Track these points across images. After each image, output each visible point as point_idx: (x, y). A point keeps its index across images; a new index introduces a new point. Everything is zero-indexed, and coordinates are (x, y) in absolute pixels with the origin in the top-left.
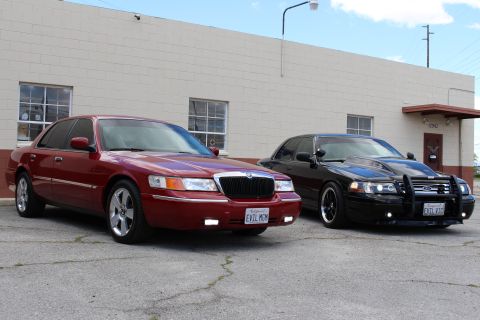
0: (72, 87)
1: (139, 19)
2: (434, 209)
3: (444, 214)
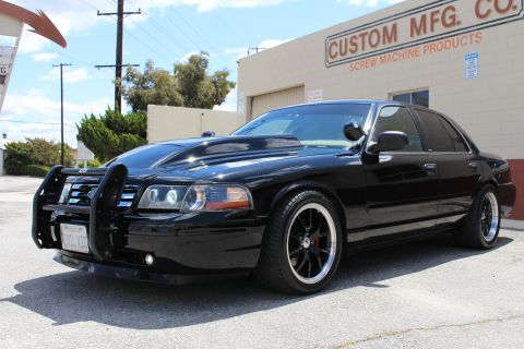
2: (75, 236)
3: (88, 250)
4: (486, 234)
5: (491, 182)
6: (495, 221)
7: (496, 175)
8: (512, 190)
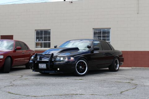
0: (50, 30)
1: (72, 2)
2: (43, 66)
3: (46, 68)
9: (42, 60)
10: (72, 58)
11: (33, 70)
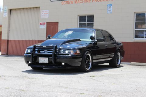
2: (43, 60)
3: (48, 63)
4: (118, 64)
5: (119, 49)
6: (120, 60)
7: (120, 47)
8: (124, 52)
9: (41, 53)
10: (78, 52)
11: (29, 65)
